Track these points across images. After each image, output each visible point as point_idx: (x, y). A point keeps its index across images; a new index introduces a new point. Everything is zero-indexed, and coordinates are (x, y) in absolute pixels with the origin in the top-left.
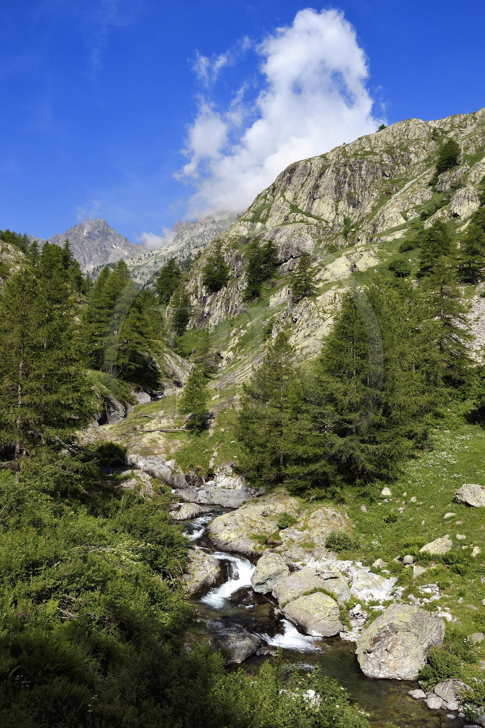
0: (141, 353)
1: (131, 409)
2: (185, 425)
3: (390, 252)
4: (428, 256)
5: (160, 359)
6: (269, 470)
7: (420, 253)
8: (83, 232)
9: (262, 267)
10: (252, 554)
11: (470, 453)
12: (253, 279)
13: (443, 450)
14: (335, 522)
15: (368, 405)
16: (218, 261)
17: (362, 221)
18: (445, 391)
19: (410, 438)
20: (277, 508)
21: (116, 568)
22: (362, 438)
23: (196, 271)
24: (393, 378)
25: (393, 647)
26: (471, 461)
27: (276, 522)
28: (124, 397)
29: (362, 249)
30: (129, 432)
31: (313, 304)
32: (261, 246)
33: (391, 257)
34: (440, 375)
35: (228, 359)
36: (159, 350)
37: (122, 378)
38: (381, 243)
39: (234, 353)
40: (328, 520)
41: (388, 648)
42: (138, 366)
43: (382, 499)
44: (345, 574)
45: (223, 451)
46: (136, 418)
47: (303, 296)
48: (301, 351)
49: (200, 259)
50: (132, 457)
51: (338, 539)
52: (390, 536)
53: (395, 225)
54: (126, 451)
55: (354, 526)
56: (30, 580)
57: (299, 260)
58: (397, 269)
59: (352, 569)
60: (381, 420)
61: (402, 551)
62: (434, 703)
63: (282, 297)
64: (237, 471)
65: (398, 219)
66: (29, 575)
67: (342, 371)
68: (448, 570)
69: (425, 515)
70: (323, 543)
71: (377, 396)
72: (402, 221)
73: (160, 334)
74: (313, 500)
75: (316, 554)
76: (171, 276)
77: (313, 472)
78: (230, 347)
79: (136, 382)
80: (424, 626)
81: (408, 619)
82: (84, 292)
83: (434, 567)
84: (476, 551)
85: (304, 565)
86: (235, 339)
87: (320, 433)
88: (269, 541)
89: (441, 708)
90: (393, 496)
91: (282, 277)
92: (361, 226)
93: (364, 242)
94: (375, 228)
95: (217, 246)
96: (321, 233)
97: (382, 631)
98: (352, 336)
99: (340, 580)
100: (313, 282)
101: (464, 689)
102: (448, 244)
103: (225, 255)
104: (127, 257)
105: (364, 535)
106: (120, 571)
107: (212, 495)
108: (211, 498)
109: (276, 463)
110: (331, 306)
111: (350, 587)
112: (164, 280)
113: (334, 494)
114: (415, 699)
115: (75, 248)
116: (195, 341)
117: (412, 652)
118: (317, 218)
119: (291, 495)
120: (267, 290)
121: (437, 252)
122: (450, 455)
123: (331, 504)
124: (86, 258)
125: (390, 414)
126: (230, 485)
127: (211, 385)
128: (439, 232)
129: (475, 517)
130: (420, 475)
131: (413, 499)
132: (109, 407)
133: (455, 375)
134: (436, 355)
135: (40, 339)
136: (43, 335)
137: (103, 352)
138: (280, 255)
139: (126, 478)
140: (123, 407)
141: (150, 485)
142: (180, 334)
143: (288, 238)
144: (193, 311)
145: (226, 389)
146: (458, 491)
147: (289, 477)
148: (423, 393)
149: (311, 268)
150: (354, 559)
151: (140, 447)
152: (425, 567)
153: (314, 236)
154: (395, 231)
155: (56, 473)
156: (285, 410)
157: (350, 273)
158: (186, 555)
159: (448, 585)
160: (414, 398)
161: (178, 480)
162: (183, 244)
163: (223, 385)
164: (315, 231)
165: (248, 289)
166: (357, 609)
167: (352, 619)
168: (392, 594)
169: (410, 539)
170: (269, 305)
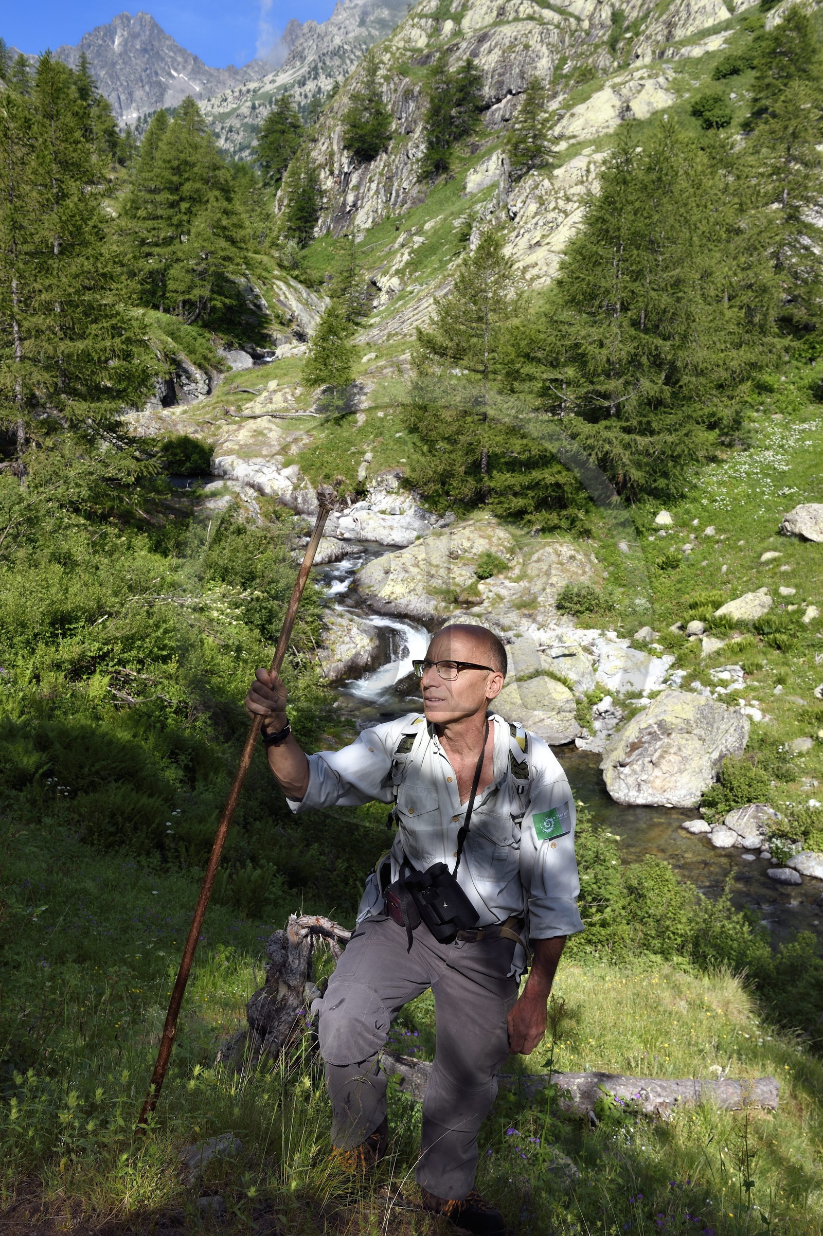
0: (232, 277)
1: (219, 379)
2: (314, 407)
3: (696, 78)
4: (768, 85)
5: (267, 291)
6: (462, 481)
7: (753, 81)
8: (113, 42)
9: (453, 112)
10: (432, 619)
11: (815, 452)
12: (437, 137)
13: (767, 449)
14: (573, 567)
15: (640, 365)
16: (370, 101)
17: (646, 16)
18: (780, 343)
19: (711, 427)
20: (476, 545)
21: (204, 636)
22: (625, 424)
23: (330, 122)
24: (689, 315)
25: (662, 757)
26: (816, 466)
27: (473, 568)
28: (205, 358)
29: (644, 72)
30: (216, 418)
31: (546, 183)
32: (451, 70)
33: (698, 90)
34: (773, 314)
35: (390, 291)
36: (264, 274)
37: (200, 323)
38: (679, 61)
39: (401, 279)
40: (562, 564)
41: (654, 759)
42: (227, 301)
43: (656, 530)
44: (587, 650)
45: (382, 450)
46: (228, 393)
47: (529, 169)
48: (523, 273)
49: (337, 97)
50: (221, 460)
51: (578, 595)
52: (666, 591)
53: (710, 23)
54: (212, 450)
55: (606, 575)
56: (58, 644)
57: (523, 97)
58: (708, 113)
59: (600, 642)
60: (661, 391)
61: (685, 614)
62: (723, 839)
63: (490, 173)
64: (407, 484)
65: (717, 9)
66: (57, 636)
67: (597, 303)
68: (761, 644)
69: (728, 556)
70: (552, 601)
71: (656, 348)
72: (724, 14)
73: (267, 244)
74: (537, 531)
75: (540, 618)
76: (283, 132)
77: (538, 484)
78: (394, 268)
79: (226, 332)
80: (715, 725)
81: (690, 713)
82: (121, 162)
83: (737, 639)
84: (811, 613)
85: (518, 636)
86: (403, 254)
87: (554, 415)
88: (461, 599)
89: (733, 846)
90: (676, 525)
91: (490, 133)
92: (643, 27)
93: (648, 60)
94: (670, 32)
95: (368, 70)
96: (567, 43)
97: (645, 732)
98: (618, 237)
99: (578, 659)
100: (549, 141)
101: (773, 818)
102: (809, 61)
103: (384, 89)
104: (201, 96)
105: (622, 590)
106: (211, 639)
107: (364, 525)
108: (362, 529)
109: (474, 469)
110: (579, 187)
111: (595, 670)
112: (271, 138)
113: (573, 521)
114: (693, 833)
115: (99, 73)
116: (330, 258)
117: (693, 765)
118: (560, 11)
119: (499, 524)
120: (461, 159)
121: (787, 77)
122: (779, 457)
123: (568, 538)
124: (123, 97)
125: (678, 381)
126: (394, 509)
127: (361, 338)
128: (794, 34)
129: (813, 559)
130: (725, 490)
131: (710, 531)
132: (179, 376)
133: (800, 314)
134: (767, 275)
135: (46, 233)
136: (51, 226)
137: (163, 275)
138: (487, 88)
139: (214, 495)
140: (205, 377)
141: (257, 506)
142: (304, 243)
143: (504, 52)
144: (325, 200)
145: (386, 344)
146: (788, 516)
147: (496, 492)
148: (738, 346)
149: (546, 112)
150: (604, 628)
151: (238, 443)
152: (723, 639)
153: (553, 49)
154: (709, 35)
155: (91, 473)
156: (491, 376)
157: (619, 121)
158: (320, 617)
159: (759, 667)
160: (722, 355)
161: (305, 501)
162: (305, 69)
163: (381, 337)
164: (554, 38)
165: (427, 157)
166: (606, 704)
167: (596, 719)
168: (665, 682)
169: (700, 595)
170: (465, 188)
